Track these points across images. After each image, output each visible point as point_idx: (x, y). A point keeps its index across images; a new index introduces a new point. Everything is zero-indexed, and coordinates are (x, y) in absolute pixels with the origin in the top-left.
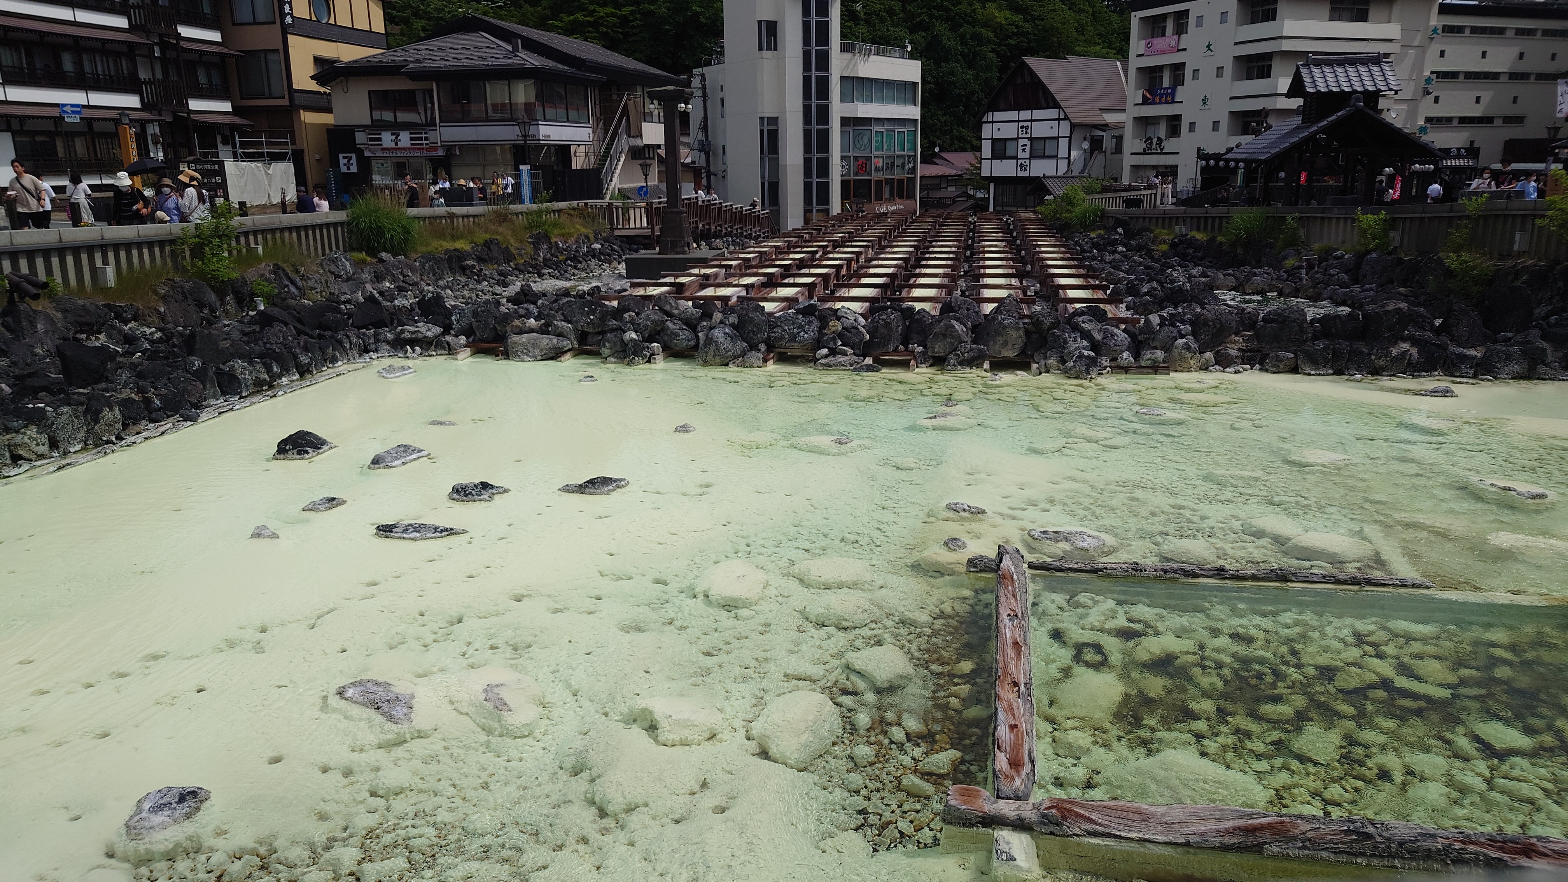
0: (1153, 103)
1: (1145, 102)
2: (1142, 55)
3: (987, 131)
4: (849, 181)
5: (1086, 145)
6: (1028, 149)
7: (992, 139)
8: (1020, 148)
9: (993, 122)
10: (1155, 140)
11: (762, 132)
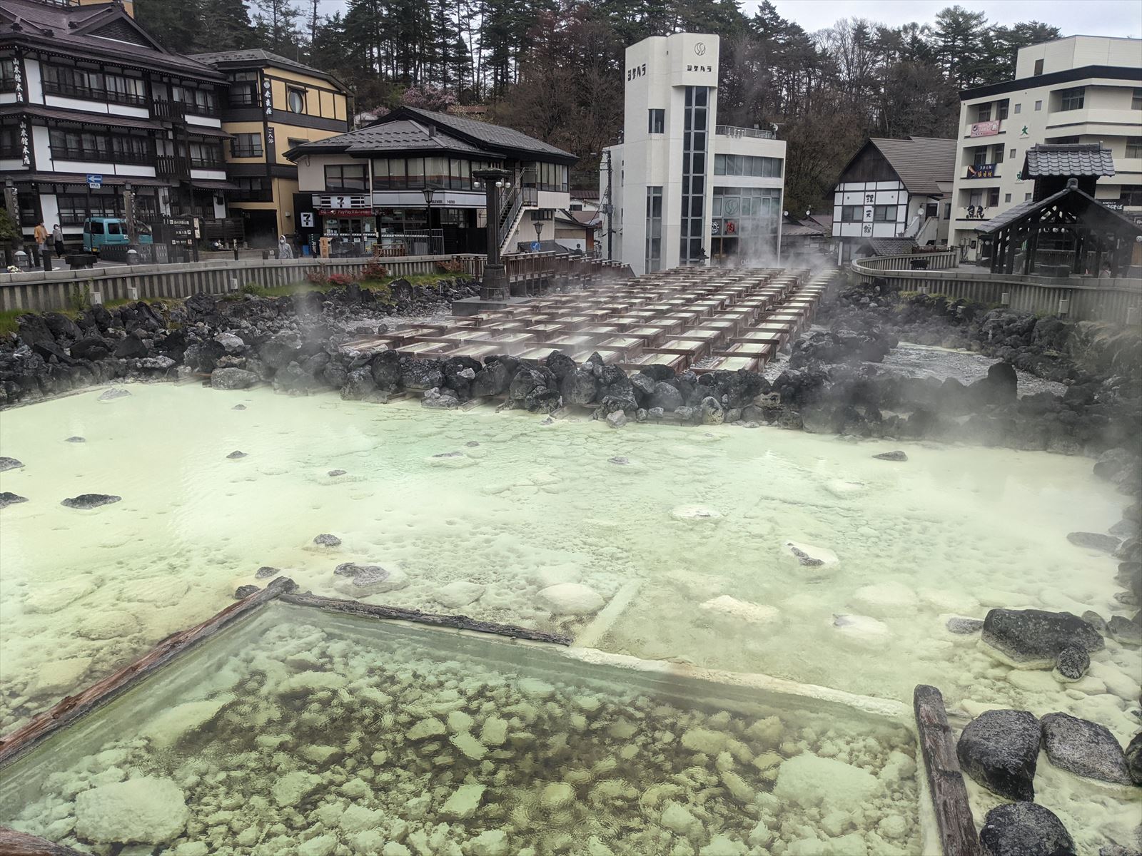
0: (977, 177)
1: (970, 176)
2: (969, 137)
3: (838, 199)
4: (719, 239)
5: (921, 212)
6: (872, 214)
7: (843, 206)
8: (865, 213)
9: (844, 192)
10: (976, 209)
11: (649, 198)
